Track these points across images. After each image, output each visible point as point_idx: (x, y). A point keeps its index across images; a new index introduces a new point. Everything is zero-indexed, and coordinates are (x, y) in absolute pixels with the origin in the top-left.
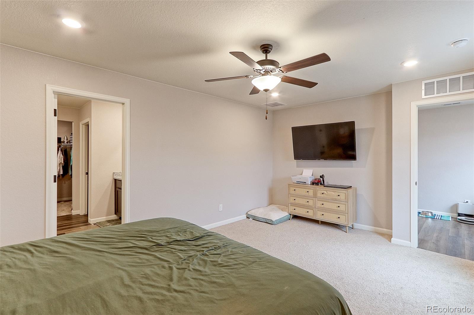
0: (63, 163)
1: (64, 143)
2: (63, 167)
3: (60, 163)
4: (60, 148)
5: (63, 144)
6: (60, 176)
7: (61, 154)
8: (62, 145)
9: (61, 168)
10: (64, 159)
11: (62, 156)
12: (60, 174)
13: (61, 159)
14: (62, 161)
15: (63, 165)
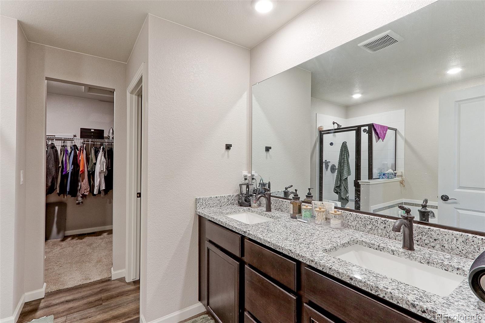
0: (105, 171)
1: (109, 139)
2: (105, 177)
3: (101, 171)
4: (102, 147)
5: (106, 140)
6: (102, 192)
7: (103, 157)
8: (105, 142)
9: (103, 179)
10: (107, 165)
11: (104, 160)
12: (101, 189)
13: (103, 165)
14: (103, 169)
15: (106, 175)
